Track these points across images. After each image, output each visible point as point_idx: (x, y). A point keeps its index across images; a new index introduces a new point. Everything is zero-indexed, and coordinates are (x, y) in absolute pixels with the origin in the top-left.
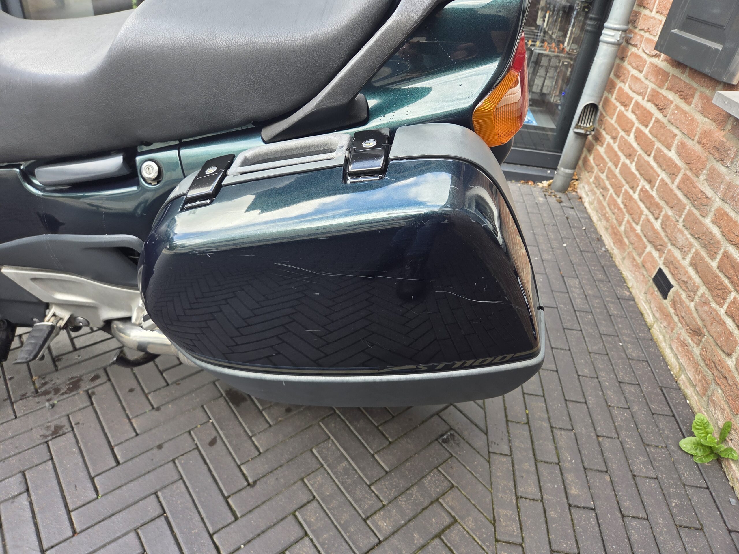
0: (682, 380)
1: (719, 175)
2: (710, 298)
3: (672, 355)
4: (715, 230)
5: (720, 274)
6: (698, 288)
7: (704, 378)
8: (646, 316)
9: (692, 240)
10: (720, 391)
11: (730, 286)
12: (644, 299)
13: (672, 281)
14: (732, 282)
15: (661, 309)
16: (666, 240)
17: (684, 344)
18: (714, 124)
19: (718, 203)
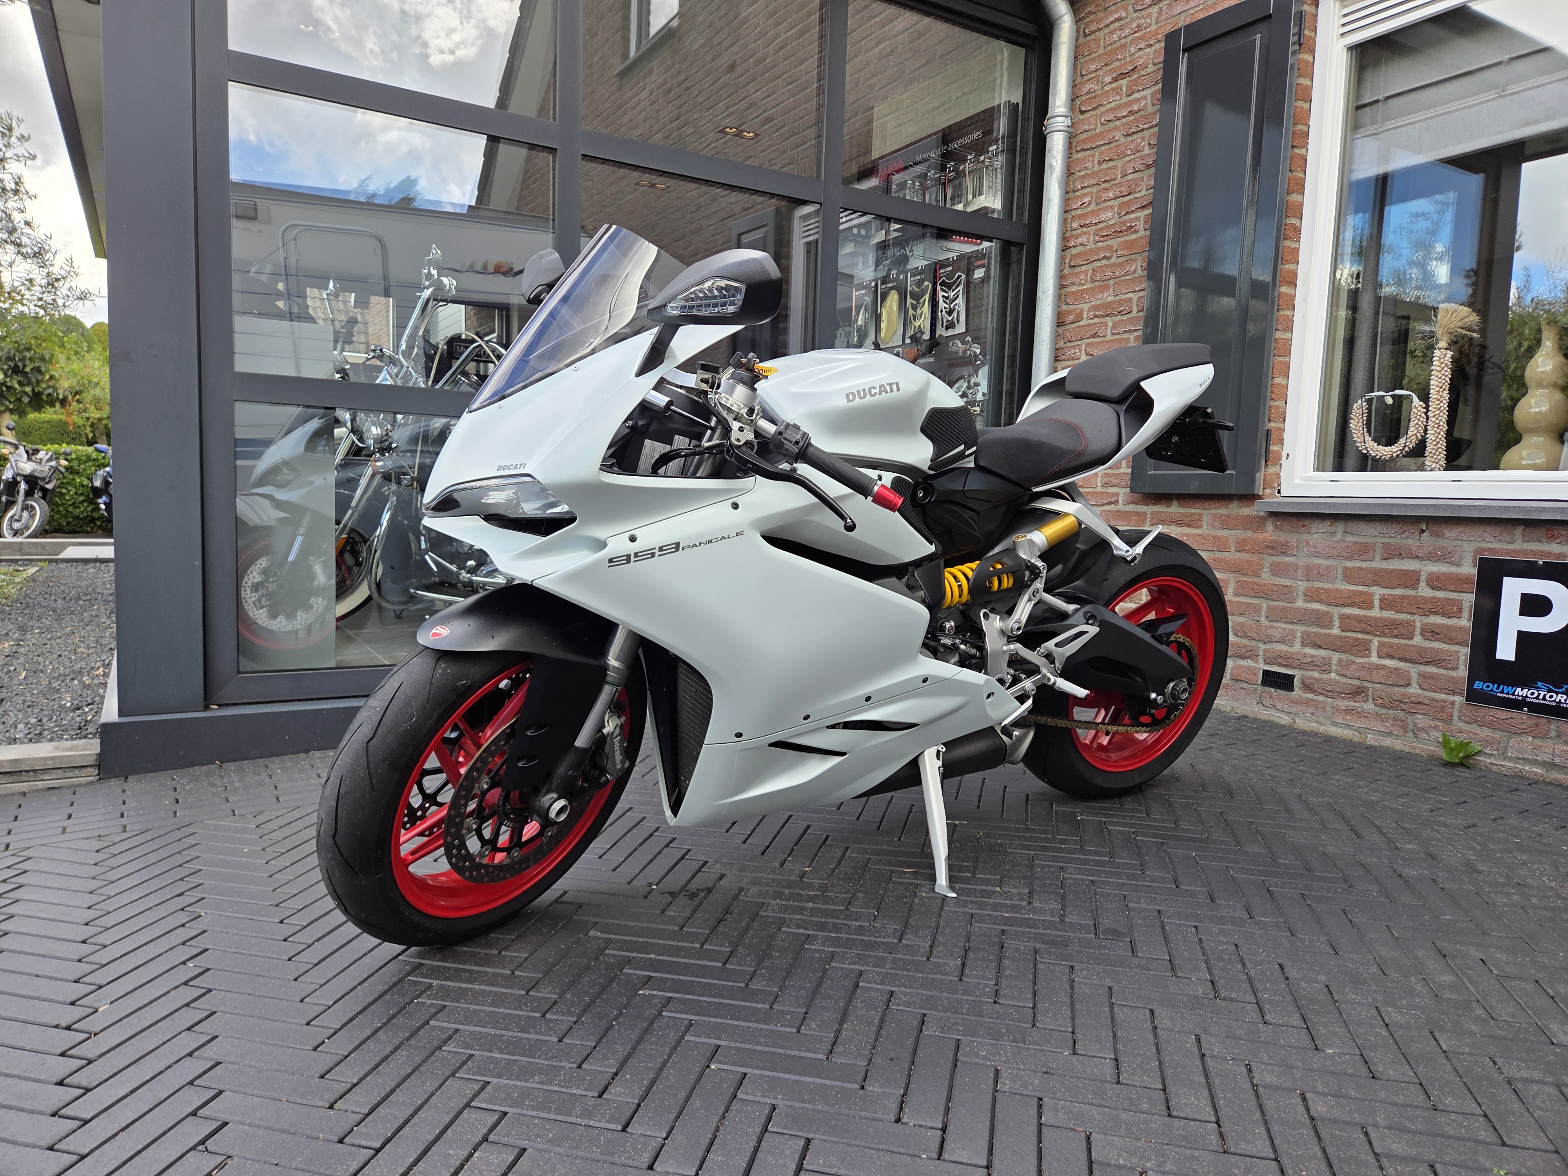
0: (1371, 739)
1: (1289, 565)
2: (1351, 658)
3: (1340, 730)
4: (1315, 606)
5: (1348, 634)
6: (1330, 659)
7: (1395, 719)
8: (1277, 720)
9: (1290, 627)
10: (1421, 716)
11: (1366, 637)
12: (1262, 708)
13: (1290, 672)
14: (1368, 633)
15: (1297, 702)
16: (1254, 643)
17: (1349, 711)
18: (1250, 532)
19: (1302, 585)
